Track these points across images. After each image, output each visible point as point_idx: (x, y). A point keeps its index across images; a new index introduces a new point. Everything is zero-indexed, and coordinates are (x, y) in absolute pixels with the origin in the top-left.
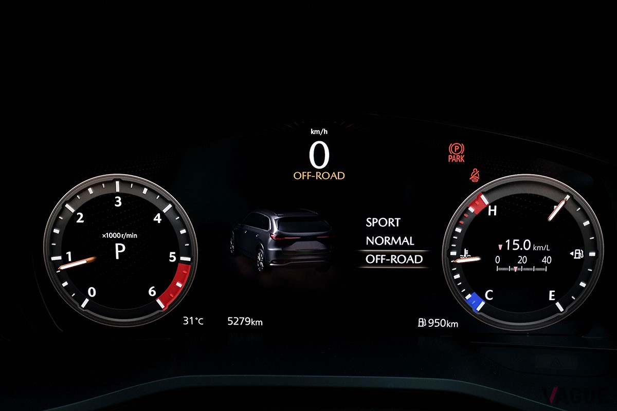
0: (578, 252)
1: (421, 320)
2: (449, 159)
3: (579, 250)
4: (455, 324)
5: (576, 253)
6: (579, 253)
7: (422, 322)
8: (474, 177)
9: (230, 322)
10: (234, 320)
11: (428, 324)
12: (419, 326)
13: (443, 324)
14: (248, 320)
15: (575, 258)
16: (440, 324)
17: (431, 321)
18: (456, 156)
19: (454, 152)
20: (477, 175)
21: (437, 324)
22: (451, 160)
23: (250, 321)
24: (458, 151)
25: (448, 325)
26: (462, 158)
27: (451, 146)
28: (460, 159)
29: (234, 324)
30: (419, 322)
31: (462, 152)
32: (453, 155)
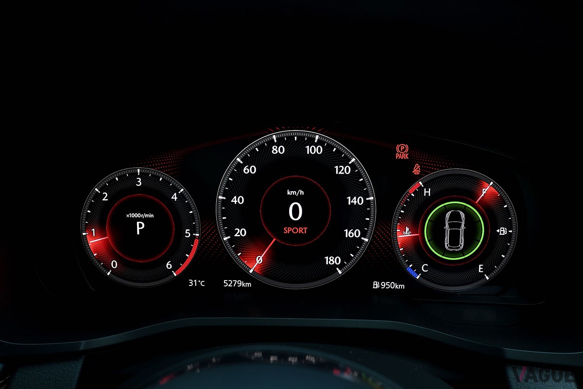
0: (502, 229)
1: (375, 283)
2: (397, 156)
3: (503, 228)
4: (402, 286)
5: (501, 231)
6: (504, 231)
7: (376, 285)
8: (416, 171)
9: (226, 284)
10: (229, 283)
11: (381, 286)
12: (374, 288)
13: (393, 286)
14: (239, 282)
15: (500, 234)
16: (390, 286)
17: (383, 284)
18: (402, 154)
19: (400, 150)
20: (418, 169)
21: (388, 286)
22: (398, 157)
23: (241, 283)
24: (403, 150)
25: (396, 287)
26: (406, 156)
27: (398, 146)
28: (405, 156)
29: (229, 286)
30: (374, 284)
31: (407, 151)
32: (399, 153)
